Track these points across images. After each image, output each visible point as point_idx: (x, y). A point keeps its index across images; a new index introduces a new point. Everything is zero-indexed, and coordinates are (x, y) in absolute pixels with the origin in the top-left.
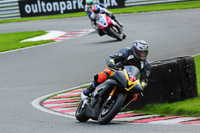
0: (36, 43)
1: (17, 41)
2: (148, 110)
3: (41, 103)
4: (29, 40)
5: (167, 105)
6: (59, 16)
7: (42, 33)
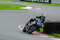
0: (23, 9)
1: (18, 7)
2: (51, 35)
3: (21, 27)
4: (21, 8)
5: (57, 34)
6: (31, 3)
7: (25, 7)
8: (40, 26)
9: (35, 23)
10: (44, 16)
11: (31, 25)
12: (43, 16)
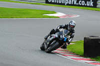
1: (41, 14)
6: (64, 6)
8: (65, 40)
9: (57, 36)
10: (73, 24)
11: (51, 39)
12: (71, 24)
